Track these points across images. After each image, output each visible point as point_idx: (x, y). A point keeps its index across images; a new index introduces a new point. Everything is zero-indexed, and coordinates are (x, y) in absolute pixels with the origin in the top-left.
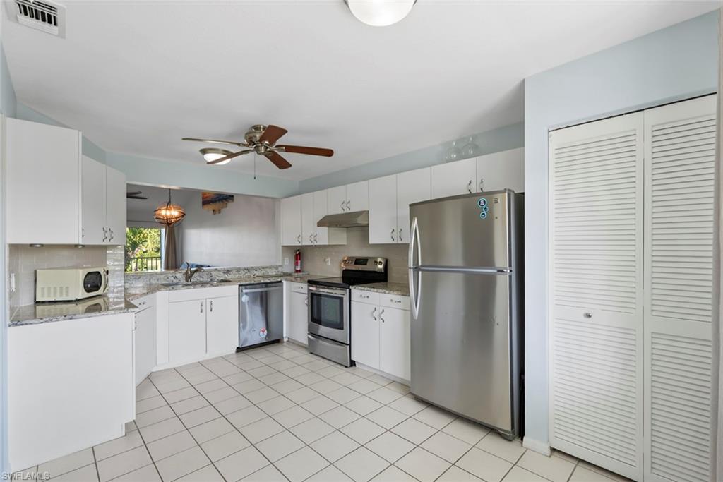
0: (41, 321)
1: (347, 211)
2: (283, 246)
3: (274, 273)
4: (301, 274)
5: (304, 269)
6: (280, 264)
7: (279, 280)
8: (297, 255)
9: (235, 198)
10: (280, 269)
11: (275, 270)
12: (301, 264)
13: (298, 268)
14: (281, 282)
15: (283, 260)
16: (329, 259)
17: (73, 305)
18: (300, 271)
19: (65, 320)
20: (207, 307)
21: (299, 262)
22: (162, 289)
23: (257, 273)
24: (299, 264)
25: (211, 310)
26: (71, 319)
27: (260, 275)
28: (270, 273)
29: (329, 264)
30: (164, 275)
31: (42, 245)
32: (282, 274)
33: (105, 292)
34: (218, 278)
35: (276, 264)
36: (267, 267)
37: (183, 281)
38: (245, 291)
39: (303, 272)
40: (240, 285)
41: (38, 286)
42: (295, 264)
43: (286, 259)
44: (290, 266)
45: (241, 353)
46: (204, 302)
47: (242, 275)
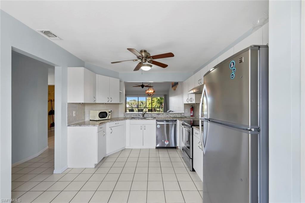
2: (184, 104)
3: (180, 116)
5: (195, 115)
6: (183, 112)
7: (175, 119)
8: (191, 108)
9: (179, 83)
10: (183, 114)
11: (180, 115)
13: (192, 114)
14: (176, 120)
15: (185, 111)
17: (96, 122)
18: (193, 116)
20: (143, 128)
21: (192, 111)
22: (128, 119)
23: (171, 116)
24: (192, 113)
25: (145, 129)
28: (178, 116)
32: (184, 117)
33: (109, 118)
34: (154, 117)
35: (181, 112)
36: (176, 113)
37: (142, 117)
38: (158, 123)
39: (194, 116)
40: (157, 120)
41: (90, 115)
42: (190, 113)
43: (187, 110)
44: (188, 114)
45: (158, 149)
46: (142, 125)
47: (164, 116)
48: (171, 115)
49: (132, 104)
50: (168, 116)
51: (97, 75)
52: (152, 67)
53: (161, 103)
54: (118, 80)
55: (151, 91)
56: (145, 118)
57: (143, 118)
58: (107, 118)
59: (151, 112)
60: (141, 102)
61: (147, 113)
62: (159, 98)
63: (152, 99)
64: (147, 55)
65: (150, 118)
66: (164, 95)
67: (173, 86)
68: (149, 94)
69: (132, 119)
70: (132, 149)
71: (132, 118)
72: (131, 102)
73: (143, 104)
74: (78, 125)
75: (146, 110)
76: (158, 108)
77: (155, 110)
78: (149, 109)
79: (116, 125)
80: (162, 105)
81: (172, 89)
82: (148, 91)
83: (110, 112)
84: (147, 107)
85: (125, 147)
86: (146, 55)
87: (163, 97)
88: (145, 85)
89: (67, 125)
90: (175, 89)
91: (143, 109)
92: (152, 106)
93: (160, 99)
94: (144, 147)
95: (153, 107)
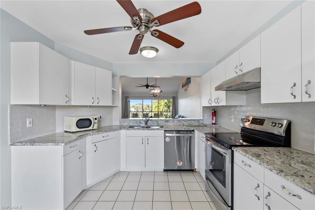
0: (21, 144)
1: (240, 73)
2: (203, 107)
3: (197, 124)
4: (216, 126)
5: (218, 123)
6: (202, 118)
7: (192, 129)
8: (213, 113)
10: (201, 122)
11: (197, 122)
12: (216, 119)
13: (214, 122)
14: (193, 131)
15: (203, 116)
18: (215, 124)
19: (30, 145)
20: (145, 141)
21: (214, 117)
22: (123, 129)
24: (214, 119)
25: (148, 144)
26: (32, 145)
28: (194, 124)
29: (233, 121)
30: (135, 121)
31: (45, 105)
32: (202, 125)
33: (94, 128)
34: (162, 125)
35: (198, 119)
36: (191, 120)
37: (144, 125)
38: (167, 135)
39: (217, 125)
40: (165, 131)
41: (65, 124)
42: (211, 118)
43: (206, 115)
44: (208, 120)
45: (166, 172)
46: (144, 138)
47: (175, 124)
48: (184, 123)
49: (138, 107)
50: (180, 123)
51: (73, 62)
52: (158, 52)
53: (169, 107)
54: (110, 73)
55: (157, 91)
56: (148, 127)
57: (146, 126)
58: (91, 128)
59: (157, 119)
60: (147, 106)
61: (151, 120)
62: (166, 101)
63: (158, 102)
64: (149, 17)
65: (155, 126)
66: (173, 97)
67: (183, 87)
68: (155, 95)
69: (129, 129)
70: (129, 172)
71: (130, 127)
72: (137, 105)
73: (149, 108)
74: (29, 144)
75: (152, 114)
76: (166, 112)
77: (162, 114)
78: (155, 113)
79: (104, 138)
80: (170, 109)
81: (182, 90)
82: (153, 91)
83: (96, 119)
84: (153, 110)
85: (119, 169)
86: (146, 16)
87: (171, 100)
88: (150, 85)
89: (10, 143)
90: (186, 89)
91: (148, 114)
92: (159, 109)
93: (167, 103)
94: (147, 169)
95: (159, 111)
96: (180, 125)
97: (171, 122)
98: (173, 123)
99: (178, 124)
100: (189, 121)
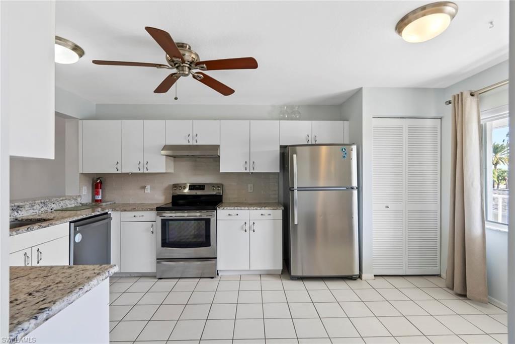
3: (73, 206)
5: (106, 198)
6: (79, 194)
8: (98, 184)
10: (79, 200)
11: (73, 201)
12: (102, 193)
15: (80, 190)
16: (148, 187)
18: (101, 201)
20: (32, 258)
21: (100, 190)
23: (55, 207)
24: (99, 193)
27: (59, 208)
28: (69, 206)
29: (149, 191)
32: (81, 206)
35: (75, 196)
40: (71, 222)
43: (85, 188)
44: (88, 196)
46: (29, 251)
47: (37, 211)
48: (53, 206)
50: (45, 209)
96: (46, 212)
97: (27, 209)
98: (33, 211)
99: (42, 209)
100: (61, 202)
